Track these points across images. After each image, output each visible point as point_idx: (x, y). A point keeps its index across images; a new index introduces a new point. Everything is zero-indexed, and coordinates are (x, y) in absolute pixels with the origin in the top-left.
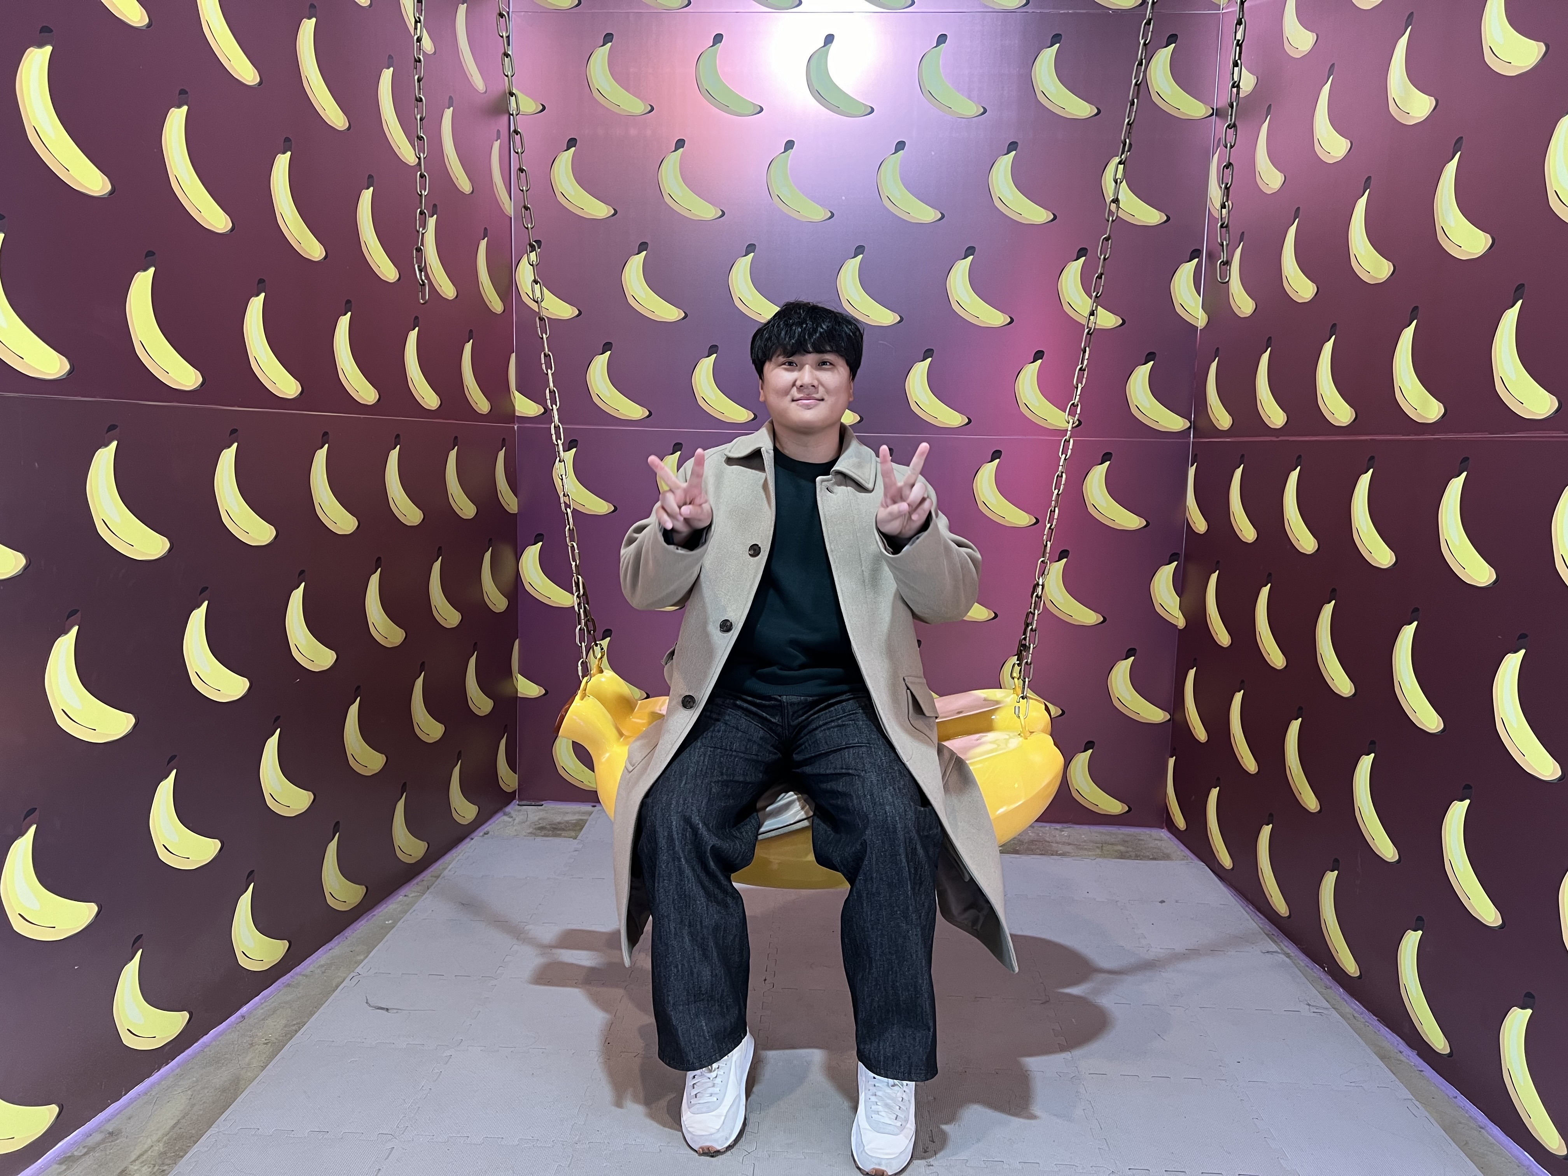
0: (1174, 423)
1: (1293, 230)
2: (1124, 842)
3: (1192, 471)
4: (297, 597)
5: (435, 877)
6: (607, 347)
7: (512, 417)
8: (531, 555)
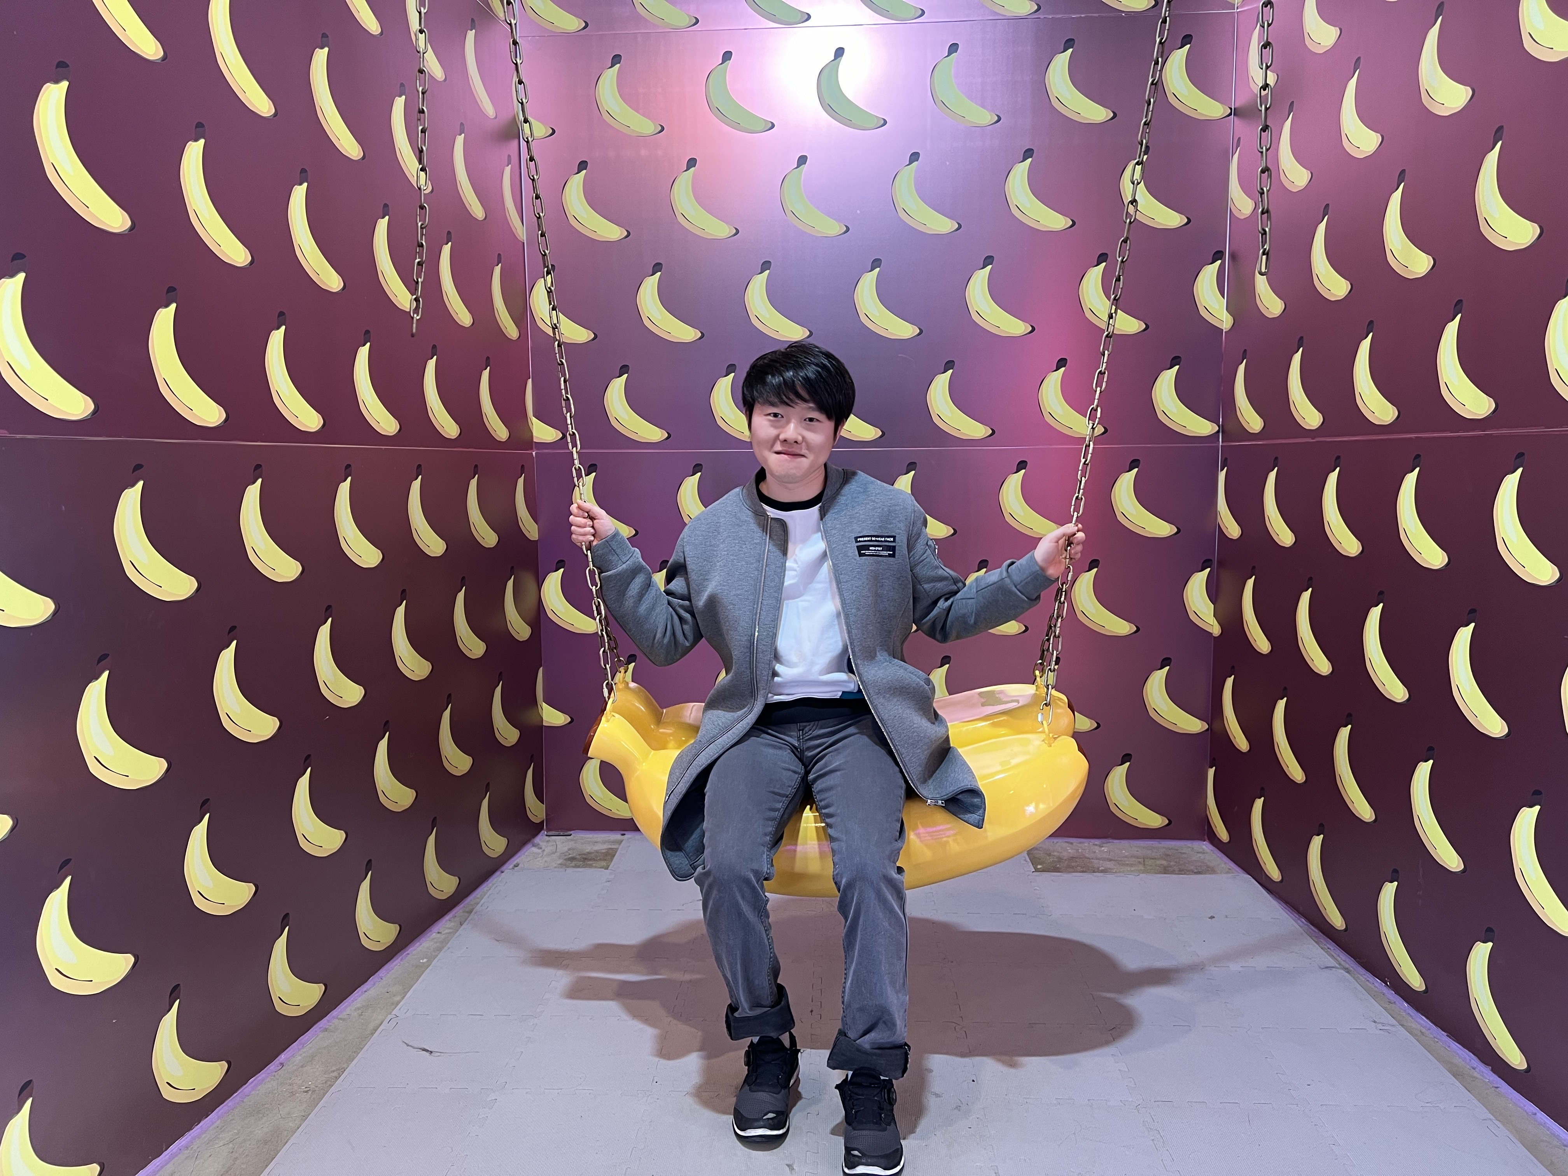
0: (1202, 427)
1: (1322, 227)
2: (1166, 856)
3: (1222, 476)
4: (324, 632)
5: (467, 912)
6: (624, 370)
7: (529, 443)
8: (553, 583)
